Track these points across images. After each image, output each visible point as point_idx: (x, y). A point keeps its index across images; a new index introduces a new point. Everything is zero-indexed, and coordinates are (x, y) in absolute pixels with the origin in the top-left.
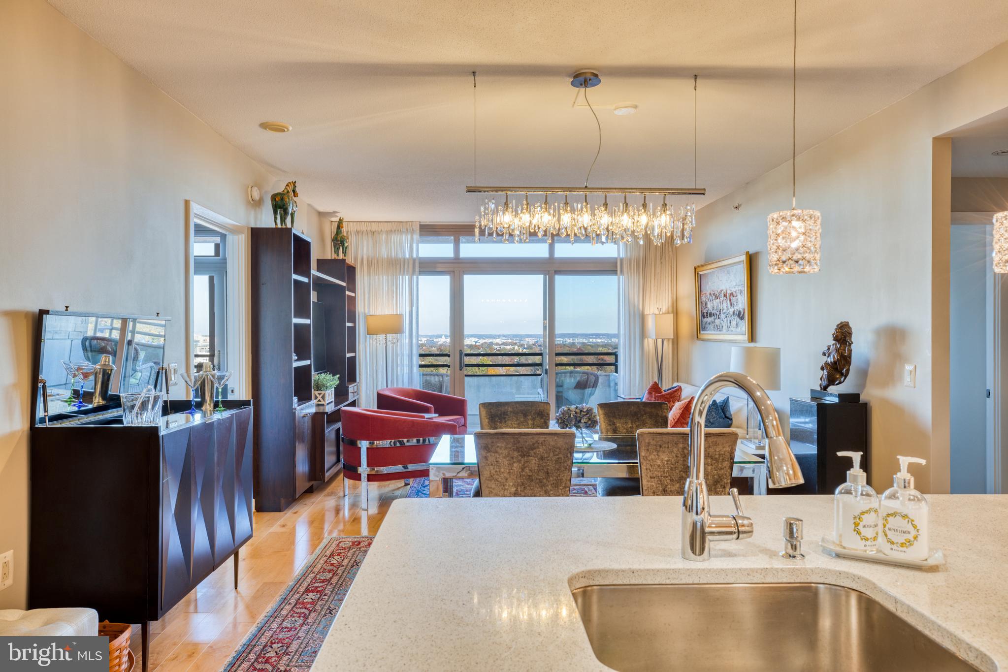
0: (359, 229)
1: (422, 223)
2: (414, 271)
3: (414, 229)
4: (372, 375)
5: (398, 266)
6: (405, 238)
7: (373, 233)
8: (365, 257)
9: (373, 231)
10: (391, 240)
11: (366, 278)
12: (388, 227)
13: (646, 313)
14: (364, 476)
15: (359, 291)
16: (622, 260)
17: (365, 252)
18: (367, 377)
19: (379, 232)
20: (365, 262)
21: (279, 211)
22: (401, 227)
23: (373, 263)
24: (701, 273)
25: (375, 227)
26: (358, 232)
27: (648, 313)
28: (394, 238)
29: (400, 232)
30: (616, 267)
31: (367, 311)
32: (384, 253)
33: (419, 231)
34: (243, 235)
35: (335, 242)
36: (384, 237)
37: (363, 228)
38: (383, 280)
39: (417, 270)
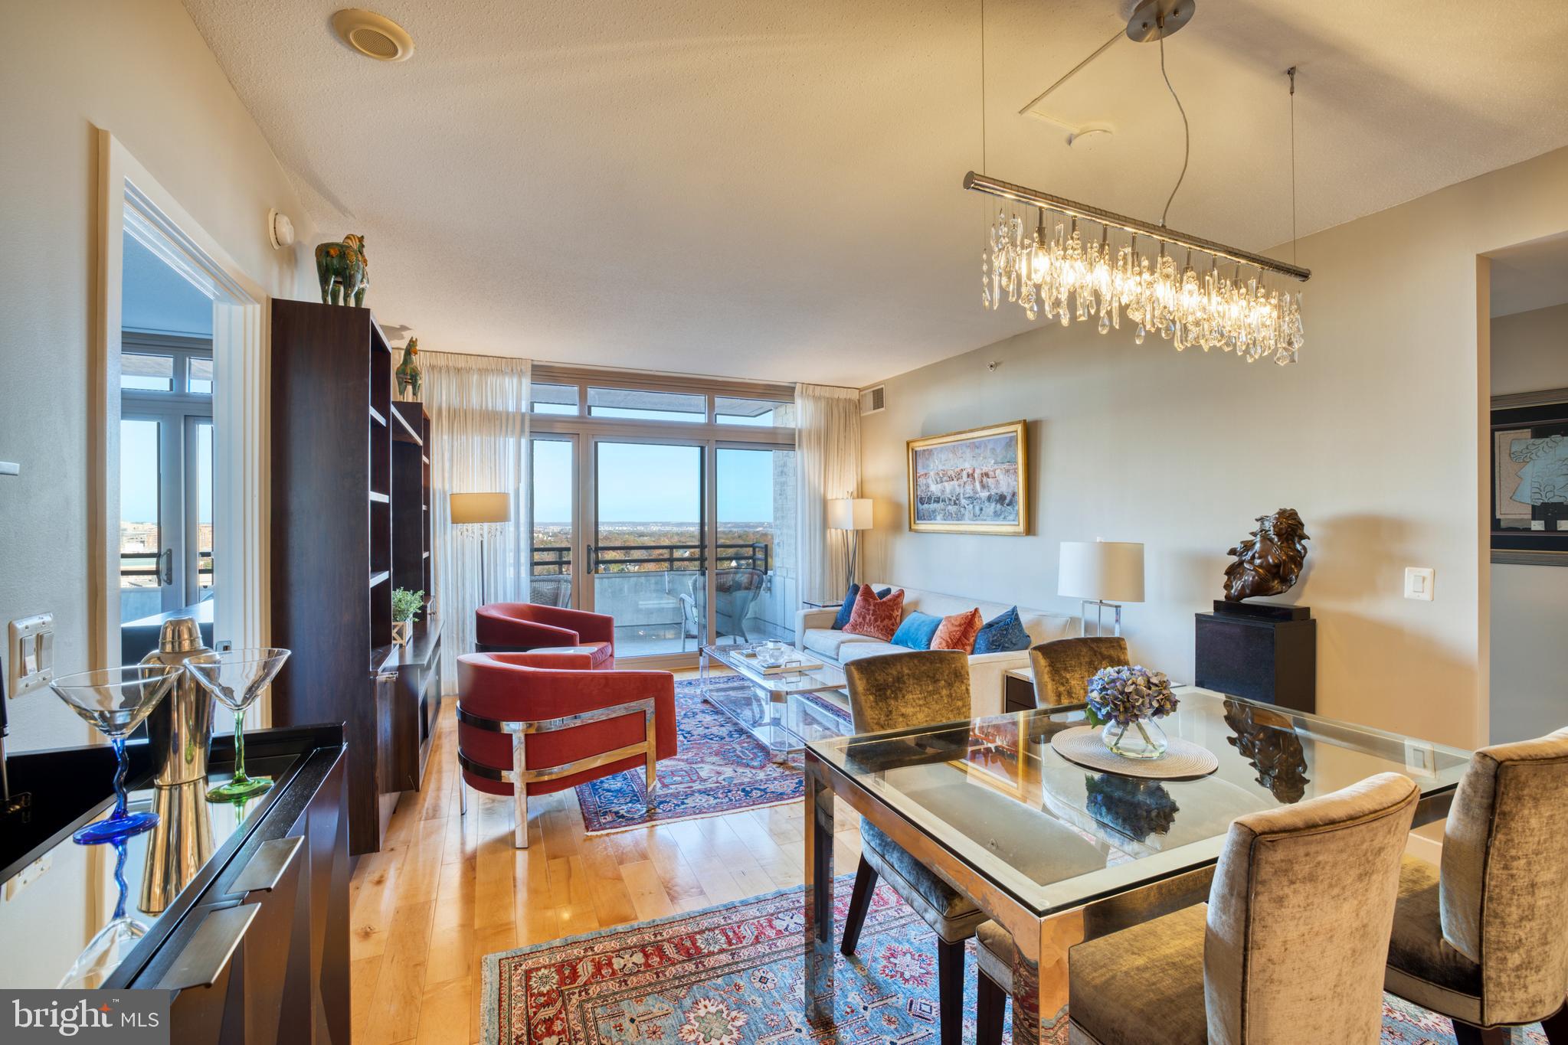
0: (435, 363)
1: (535, 363)
2: (522, 431)
3: (524, 370)
4: (455, 583)
5: (498, 423)
6: (510, 384)
7: (458, 370)
8: (444, 405)
9: (460, 367)
10: (486, 383)
11: (445, 437)
12: (482, 363)
13: (829, 496)
14: (519, 786)
15: (435, 455)
16: (800, 431)
17: (444, 398)
18: (447, 588)
19: (469, 370)
20: (444, 413)
21: (333, 280)
22: (503, 365)
23: (460, 417)
24: (917, 449)
25: (461, 363)
26: (432, 367)
27: (834, 497)
28: (492, 380)
29: (500, 372)
30: (794, 440)
31: (447, 487)
32: (475, 402)
33: (530, 373)
34: (258, 307)
35: (401, 376)
36: (475, 377)
37: (441, 361)
38: (475, 442)
39: (527, 429)
